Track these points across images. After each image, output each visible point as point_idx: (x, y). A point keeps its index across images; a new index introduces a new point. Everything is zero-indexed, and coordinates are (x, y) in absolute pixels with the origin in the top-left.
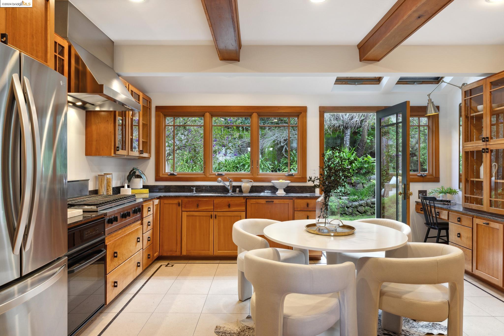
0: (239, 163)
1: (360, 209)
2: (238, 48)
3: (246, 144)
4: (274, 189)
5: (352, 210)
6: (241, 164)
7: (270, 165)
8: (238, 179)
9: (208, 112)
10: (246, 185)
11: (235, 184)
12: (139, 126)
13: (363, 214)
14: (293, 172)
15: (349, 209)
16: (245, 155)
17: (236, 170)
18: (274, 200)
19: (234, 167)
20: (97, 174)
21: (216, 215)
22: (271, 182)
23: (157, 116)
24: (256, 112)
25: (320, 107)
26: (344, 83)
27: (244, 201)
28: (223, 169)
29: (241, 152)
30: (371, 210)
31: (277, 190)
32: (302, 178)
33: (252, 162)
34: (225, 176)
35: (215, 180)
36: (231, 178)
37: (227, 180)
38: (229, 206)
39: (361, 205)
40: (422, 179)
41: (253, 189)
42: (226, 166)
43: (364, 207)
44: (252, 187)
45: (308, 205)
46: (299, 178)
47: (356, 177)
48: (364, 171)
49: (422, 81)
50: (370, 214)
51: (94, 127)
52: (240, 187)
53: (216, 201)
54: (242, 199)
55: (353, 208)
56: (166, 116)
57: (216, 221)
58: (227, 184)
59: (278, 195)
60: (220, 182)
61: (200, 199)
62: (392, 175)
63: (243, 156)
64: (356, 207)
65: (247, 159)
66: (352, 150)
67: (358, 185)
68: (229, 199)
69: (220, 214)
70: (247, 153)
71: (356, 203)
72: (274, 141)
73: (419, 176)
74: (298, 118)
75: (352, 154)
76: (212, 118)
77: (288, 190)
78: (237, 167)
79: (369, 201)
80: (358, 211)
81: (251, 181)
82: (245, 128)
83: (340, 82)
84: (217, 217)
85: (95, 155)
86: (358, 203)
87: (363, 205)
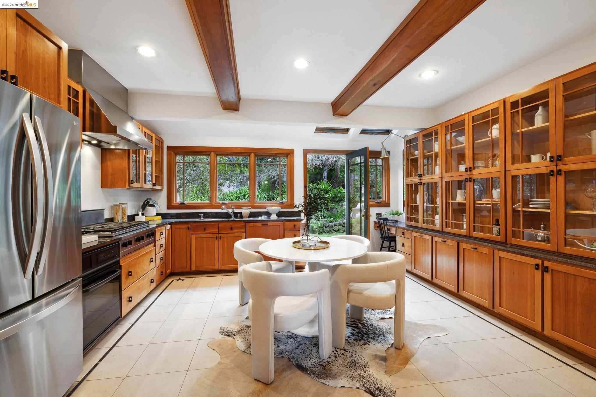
0: (241, 194)
1: (335, 228)
2: (237, 100)
3: (246, 178)
4: (268, 214)
5: (329, 229)
6: (243, 194)
7: (266, 195)
8: (240, 207)
9: (214, 152)
10: (245, 211)
11: (236, 210)
12: (152, 162)
13: (337, 232)
14: (284, 200)
15: (327, 228)
16: (245, 187)
17: (238, 200)
18: (269, 223)
19: (236, 197)
20: (112, 204)
21: (220, 237)
22: (266, 209)
23: (169, 154)
24: (253, 153)
25: (304, 150)
26: (322, 131)
27: (244, 224)
28: (227, 198)
29: (242, 184)
30: (343, 229)
31: (270, 215)
32: (291, 205)
33: (251, 193)
34: (229, 204)
35: (220, 208)
36: (233, 206)
37: (230, 208)
38: (232, 229)
39: (336, 225)
40: (378, 204)
41: (252, 215)
42: (230, 196)
43: (338, 226)
44: (251, 213)
45: (295, 226)
46: (288, 205)
47: (332, 204)
48: (338, 199)
49: (378, 132)
50: (342, 231)
51: (109, 163)
52: (240, 213)
53: (221, 225)
54: (242, 223)
55: (330, 227)
56: (176, 154)
57: (221, 241)
58: (230, 210)
59: (272, 219)
60: (224, 209)
61: (206, 224)
62: (358, 202)
63: (244, 188)
64: (332, 226)
65: (247, 190)
66: (329, 183)
67: (334, 210)
68: (231, 223)
69: (224, 235)
70: (247, 185)
71: (332, 224)
72: (269, 176)
73: (376, 202)
74: (287, 158)
75: (329, 186)
76: (217, 156)
77: (279, 214)
78: (239, 197)
79: (341, 222)
80: (333, 230)
81: (250, 208)
82: (246, 165)
83: (319, 131)
84: (221, 238)
85: (111, 187)
86: (333, 224)
87: (337, 225)
